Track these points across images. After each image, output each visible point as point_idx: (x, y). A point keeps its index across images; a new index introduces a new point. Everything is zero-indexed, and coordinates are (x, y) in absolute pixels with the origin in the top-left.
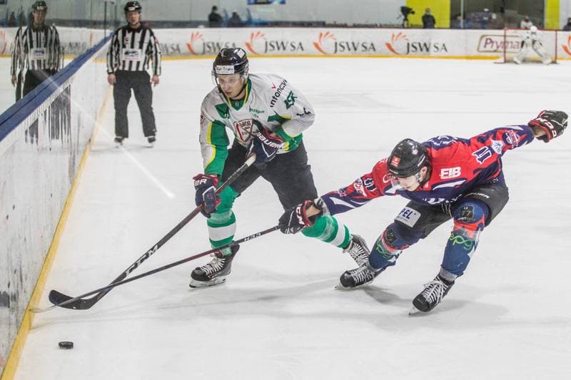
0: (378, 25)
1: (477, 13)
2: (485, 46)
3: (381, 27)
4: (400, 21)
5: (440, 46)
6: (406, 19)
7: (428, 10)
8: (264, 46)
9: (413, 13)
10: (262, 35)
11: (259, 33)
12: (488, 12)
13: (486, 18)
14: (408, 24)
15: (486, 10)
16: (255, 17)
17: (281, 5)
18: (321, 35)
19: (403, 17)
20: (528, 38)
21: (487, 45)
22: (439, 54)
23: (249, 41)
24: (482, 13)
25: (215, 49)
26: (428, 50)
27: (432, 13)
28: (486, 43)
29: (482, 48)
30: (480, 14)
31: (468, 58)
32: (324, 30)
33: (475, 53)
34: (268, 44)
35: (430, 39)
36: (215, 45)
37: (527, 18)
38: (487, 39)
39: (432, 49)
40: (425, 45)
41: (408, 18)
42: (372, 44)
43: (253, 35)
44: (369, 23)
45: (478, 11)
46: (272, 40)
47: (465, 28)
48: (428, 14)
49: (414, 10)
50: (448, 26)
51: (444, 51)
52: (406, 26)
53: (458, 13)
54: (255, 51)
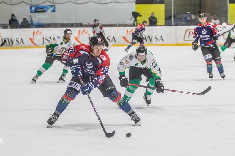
0: (118, 25)
1: (183, 15)
2: (189, 37)
3: (119, 26)
4: (132, 22)
5: (159, 38)
6: (136, 20)
7: (153, 14)
8: (42, 40)
9: (140, 16)
10: (41, 33)
11: (38, 32)
12: (190, 14)
13: (188, 18)
14: (137, 24)
15: (189, 13)
16: (35, 21)
17: (53, 13)
18: (80, 32)
19: (134, 19)
20: (221, 31)
21: (190, 36)
22: (158, 42)
23: (31, 37)
24: (186, 15)
25: (9, 43)
26: (150, 40)
27: (155, 16)
28: (189, 35)
29: (187, 38)
30: (185, 15)
31: (178, 45)
32: (81, 29)
33: (182, 42)
34: (45, 39)
35: (152, 33)
36: (10, 40)
37: (216, 17)
38: (190, 32)
39: (154, 39)
40: (149, 37)
41: (137, 19)
42: (114, 37)
43: (34, 33)
44: (111, 23)
45: (184, 14)
46: (47, 36)
47: (175, 25)
48: (153, 16)
49: (141, 14)
50: (164, 24)
51: (161, 40)
52: (135, 25)
53: (170, 15)
54: (36, 44)
